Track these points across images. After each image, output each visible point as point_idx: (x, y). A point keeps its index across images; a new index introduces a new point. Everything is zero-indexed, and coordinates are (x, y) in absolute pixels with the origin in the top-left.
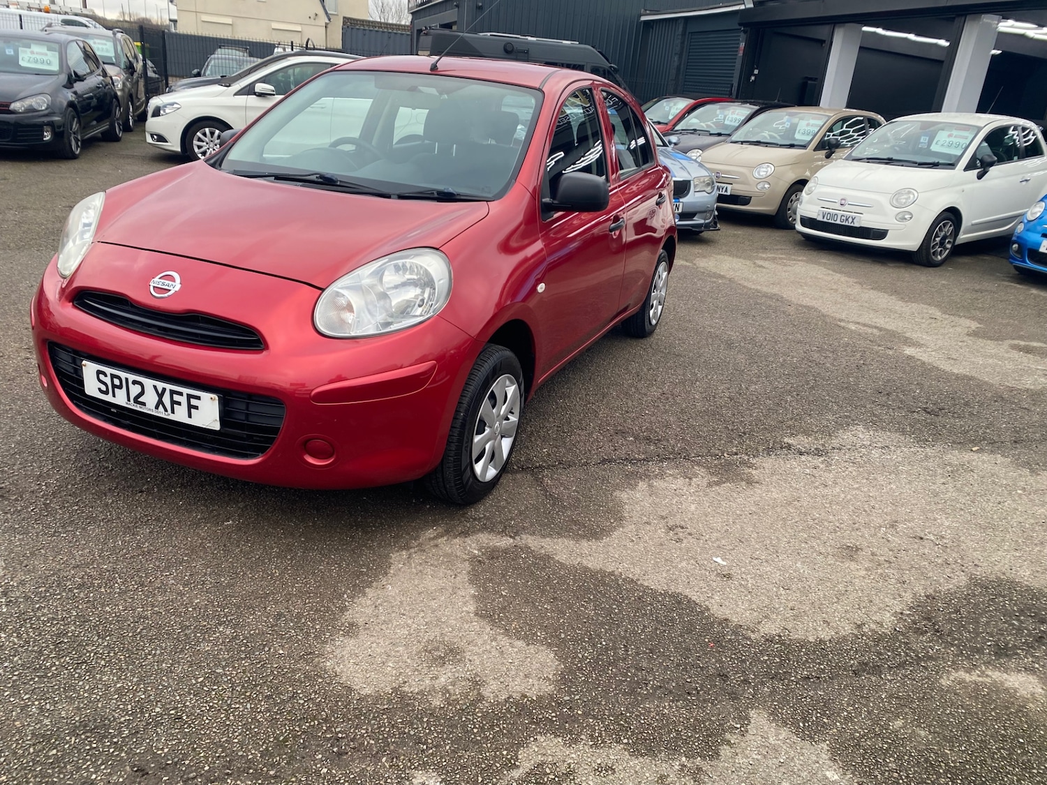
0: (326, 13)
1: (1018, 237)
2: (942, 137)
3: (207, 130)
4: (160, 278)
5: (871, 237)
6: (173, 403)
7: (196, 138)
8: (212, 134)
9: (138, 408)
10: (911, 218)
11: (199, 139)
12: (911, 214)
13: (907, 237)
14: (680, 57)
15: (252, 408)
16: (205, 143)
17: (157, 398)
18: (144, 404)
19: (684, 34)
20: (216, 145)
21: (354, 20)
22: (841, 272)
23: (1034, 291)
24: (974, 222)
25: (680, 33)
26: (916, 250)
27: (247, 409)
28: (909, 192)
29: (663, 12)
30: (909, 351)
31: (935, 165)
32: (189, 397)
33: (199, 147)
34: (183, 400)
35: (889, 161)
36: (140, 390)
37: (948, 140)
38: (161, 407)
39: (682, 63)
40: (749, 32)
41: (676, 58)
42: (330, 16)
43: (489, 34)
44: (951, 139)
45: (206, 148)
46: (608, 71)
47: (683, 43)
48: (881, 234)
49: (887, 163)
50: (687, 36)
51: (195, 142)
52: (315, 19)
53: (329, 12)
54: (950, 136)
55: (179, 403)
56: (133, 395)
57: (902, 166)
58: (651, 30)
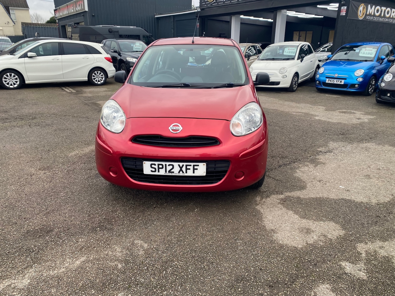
0: (13, 21)
1: (318, 79)
2: (286, 50)
3: (8, 74)
4: (173, 126)
5: (275, 84)
6: (187, 169)
7: (3, 78)
8: (11, 75)
9: (170, 174)
10: (286, 77)
11: (5, 78)
12: (286, 75)
13: (285, 83)
14: (174, 29)
15: (217, 165)
16: (8, 80)
17: (180, 169)
18: (173, 172)
19: (174, 21)
20: (13, 80)
21: (26, 23)
22: (271, 97)
23: (327, 95)
24: (302, 76)
25: (172, 21)
26: (289, 87)
27: (215, 166)
28: (284, 69)
29: (165, 14)
30: (317, 118)
31: (288, 59)
32: (194, 166)
33: (5, 81)
34: (191, 168)
35: (273, 59)
36: (172, 167)
37: (289, 51)
38: (181, 172)
39: (175, 32)
40: (200, 19)
41: (172, 30)
42: (15, 22)
43: (101, 26)
44: (290, 50)
45: (9, 81)
46: (149, 36)
47: (174, 24)
48: (278, 83)
49: (273, 60)
50: (175, 22)
51: (3, 80)
52: (8, 24)
53: (14, 21)
54: (289, 49)
55: (189, 169)
56: (168, 169)
57: (278, 60)
58: (160, 20)
